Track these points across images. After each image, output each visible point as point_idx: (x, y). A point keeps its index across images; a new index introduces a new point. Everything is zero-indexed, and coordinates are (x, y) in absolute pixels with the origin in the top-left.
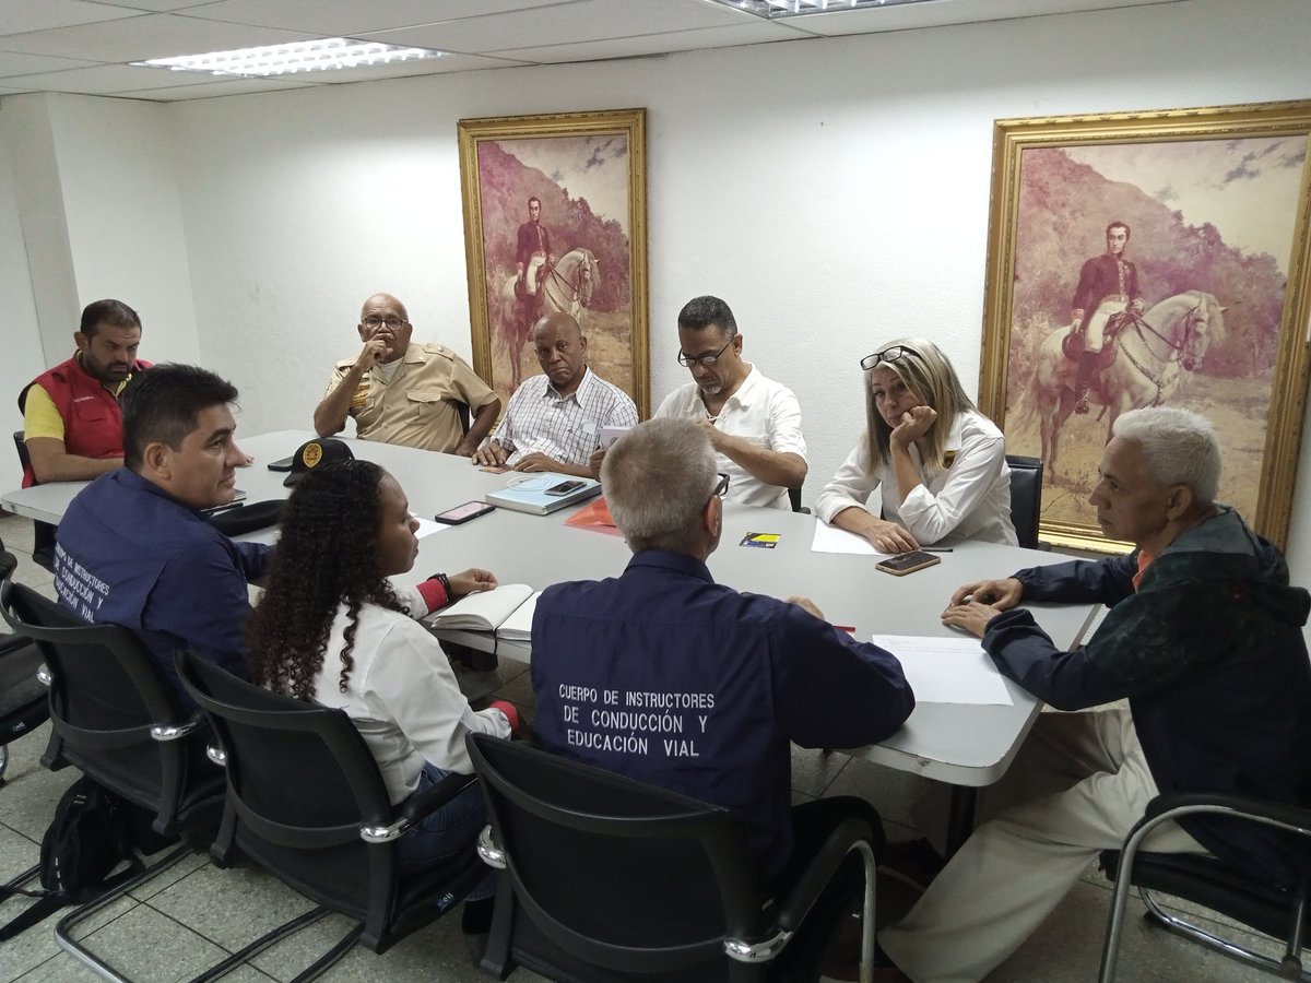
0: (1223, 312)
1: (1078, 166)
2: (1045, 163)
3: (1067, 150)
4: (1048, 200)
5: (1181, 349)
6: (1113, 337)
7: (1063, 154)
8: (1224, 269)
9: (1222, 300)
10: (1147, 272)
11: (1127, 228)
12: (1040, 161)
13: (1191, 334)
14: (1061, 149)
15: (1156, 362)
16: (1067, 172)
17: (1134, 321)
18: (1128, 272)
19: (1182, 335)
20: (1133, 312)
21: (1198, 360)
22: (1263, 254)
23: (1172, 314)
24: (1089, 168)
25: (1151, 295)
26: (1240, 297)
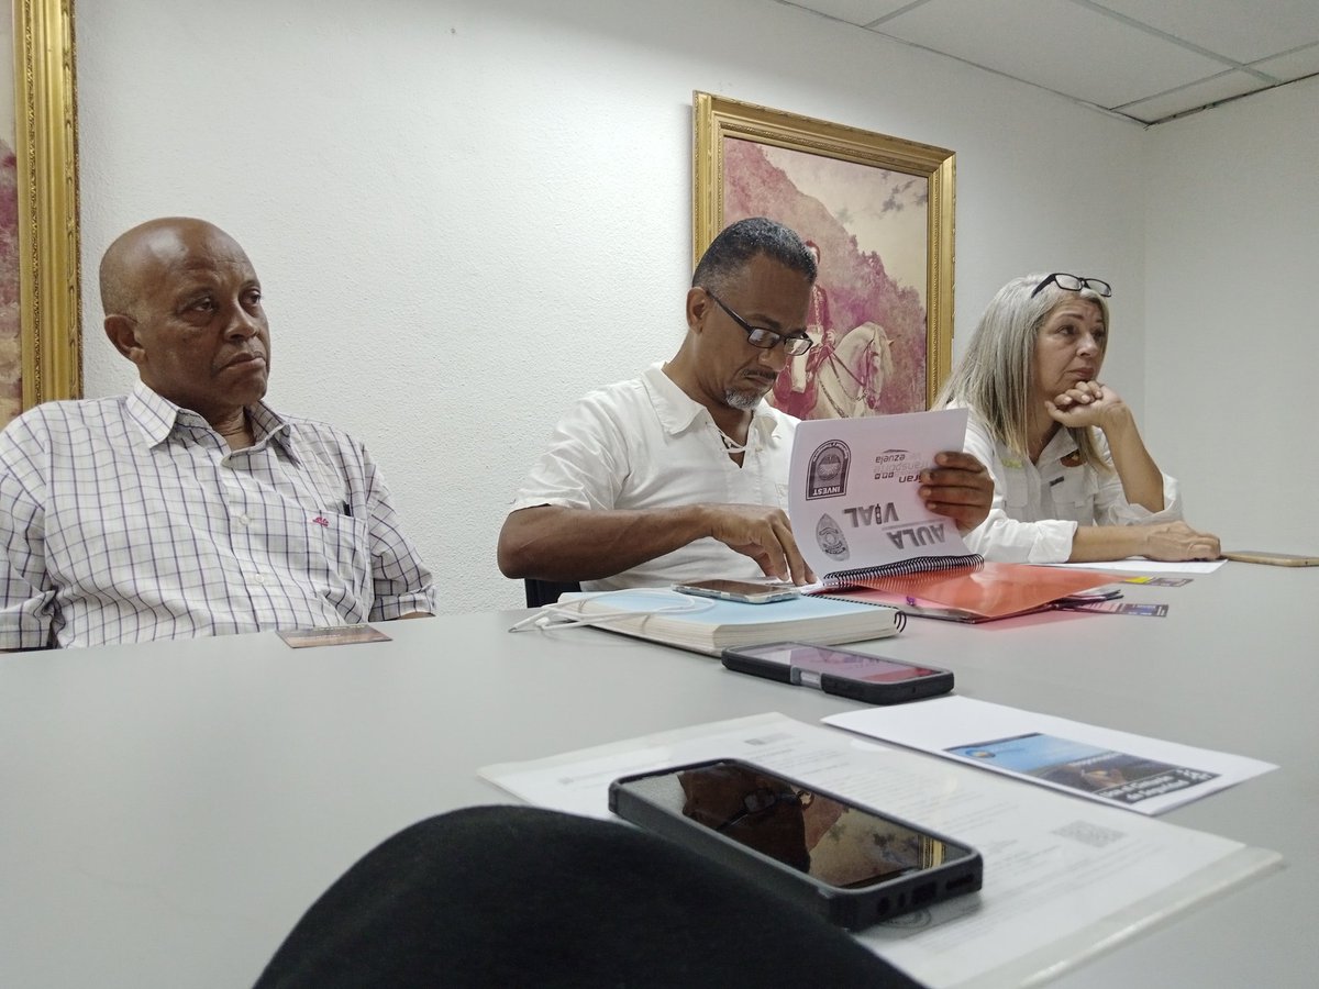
0: (891, 345)
1: (775, 170)
2: (745, 158)
3: (764, 147)
4: (750, 205)
5: (864, 385)
6: (814, 373)
7: (760, 151)
8: (888, 301)
9: (889, 333)
10: (836, 300)
11: (818, 248)
12: (741, 155)
13: (871, 368)
14: (759, 145)
15: (848, 400)
16: (765, 176)
17: (829, 355)
18: (821, 298)
19: (864, 370)
20: (827, 345)
21: (877, 397)
22: (911, 287)
23: (856, 347)
24: (783, 173)
25: (840, 326)
26: (899, 330)
